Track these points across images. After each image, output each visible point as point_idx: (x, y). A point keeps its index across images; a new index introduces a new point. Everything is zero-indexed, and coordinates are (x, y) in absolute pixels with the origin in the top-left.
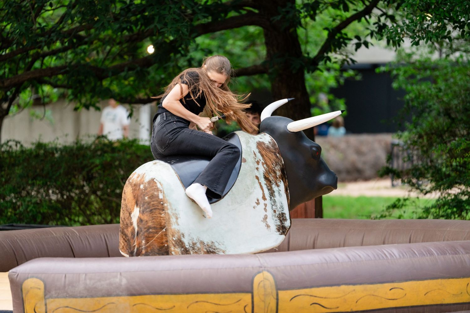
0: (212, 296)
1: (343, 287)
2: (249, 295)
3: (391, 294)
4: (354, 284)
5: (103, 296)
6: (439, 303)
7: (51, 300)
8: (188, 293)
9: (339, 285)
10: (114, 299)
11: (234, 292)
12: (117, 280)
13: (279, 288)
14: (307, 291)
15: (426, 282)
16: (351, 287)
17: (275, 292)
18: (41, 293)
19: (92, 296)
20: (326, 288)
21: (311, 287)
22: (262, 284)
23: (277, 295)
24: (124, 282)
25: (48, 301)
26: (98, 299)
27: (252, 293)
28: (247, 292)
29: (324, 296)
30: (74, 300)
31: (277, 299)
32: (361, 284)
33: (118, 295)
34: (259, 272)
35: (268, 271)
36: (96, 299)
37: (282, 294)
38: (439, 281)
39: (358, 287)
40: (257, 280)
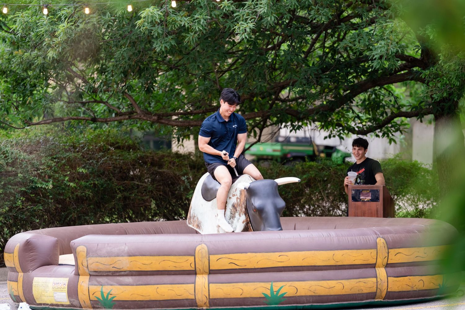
0: (172, 257)
1: (249, 254)
2: (193, 257)
3: (279, 259)
4: (256, 252)
5: (115, 256)
6: (313, 265)
7: (89, 258)
8: (159, 256)
9: (246, 253)
10: (120, 258)
11: (185, 255)
12: (123, 247)
13: (210, 253)
14: (227, 256)
15: (303, 252)
16: (254, 254)
17: (207, 256)
18: (85, 254)
19: (110, 256)
20: (238, 254)
21: (229, 253)
22: (200, 251)
23: (209, 257)
24: (127, 248)
25: (88, 259)
26: (113, 258)
27: (195, 256)
28: (192, 256)
29: (237, 259)
30: (101, 258)
31: (209, 260)
32: (260, 252)
33: (122, 256)
34: (200, 244)
35: (205, 244)
36: (112, 258)
37: (212, 257)
38: (313, 252)
39: (258, 254)
40: (198, 249)
